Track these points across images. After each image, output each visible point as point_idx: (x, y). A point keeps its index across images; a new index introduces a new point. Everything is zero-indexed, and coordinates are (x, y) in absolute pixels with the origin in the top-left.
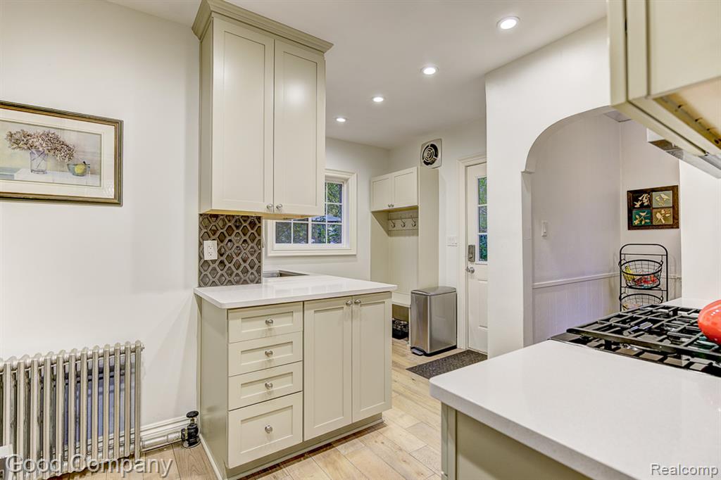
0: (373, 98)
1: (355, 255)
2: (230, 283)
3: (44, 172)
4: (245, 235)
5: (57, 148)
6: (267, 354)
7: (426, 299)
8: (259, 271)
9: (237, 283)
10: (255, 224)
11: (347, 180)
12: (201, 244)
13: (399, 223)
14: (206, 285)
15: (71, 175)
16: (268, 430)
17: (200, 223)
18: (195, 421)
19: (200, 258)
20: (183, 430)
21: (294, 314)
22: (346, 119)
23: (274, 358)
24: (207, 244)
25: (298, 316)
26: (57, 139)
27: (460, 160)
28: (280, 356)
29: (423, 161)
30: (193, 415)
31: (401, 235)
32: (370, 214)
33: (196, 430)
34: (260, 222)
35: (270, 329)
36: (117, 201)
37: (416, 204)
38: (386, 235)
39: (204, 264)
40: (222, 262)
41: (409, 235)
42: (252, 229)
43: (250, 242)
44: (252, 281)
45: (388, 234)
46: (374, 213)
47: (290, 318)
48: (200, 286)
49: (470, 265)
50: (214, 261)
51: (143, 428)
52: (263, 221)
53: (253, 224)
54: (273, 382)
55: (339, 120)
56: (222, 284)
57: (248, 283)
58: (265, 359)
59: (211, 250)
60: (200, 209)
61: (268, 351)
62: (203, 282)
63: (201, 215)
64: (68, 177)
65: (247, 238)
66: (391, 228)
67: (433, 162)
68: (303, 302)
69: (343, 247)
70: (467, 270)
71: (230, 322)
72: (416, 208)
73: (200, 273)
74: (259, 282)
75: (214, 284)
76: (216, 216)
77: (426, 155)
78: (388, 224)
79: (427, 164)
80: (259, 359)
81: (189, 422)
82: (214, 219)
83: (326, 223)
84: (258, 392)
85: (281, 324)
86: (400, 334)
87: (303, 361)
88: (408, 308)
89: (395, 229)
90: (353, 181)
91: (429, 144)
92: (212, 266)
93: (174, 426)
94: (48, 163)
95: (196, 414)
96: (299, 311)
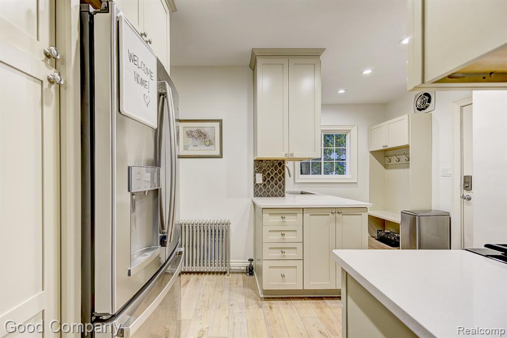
0: (362, 72)
1: (356, 183)
2: (268, 196)
3: (197, 146)
4: (276, 170)
5: (201, 135)
6: (282, 235)
7: (415, 218)
8: (284, 191)
9: (272, 196)
10: (281, 164)
11: (349, 131)
12: (255, 175)
13: (394, 159)
14: (257, 196)
15: (205, 146)
16: (283, 276)
17: (254, 165)
18: (252, 264)
19: (255, 182)
20: (247, 267)
21: (298, 215)
22: (345, 90)
23: (287, 237)
24: (257, 175)
25: (300, 216)
26: (200, 131)
27: (454, 102)
28: (289, 237)
29: (416, 108)
30: (251, 260)
31: (396, 168)
32: (369, 154)
33: (253, 269)
34: (284, 163)
35: (284, 222)
36: (221, 156)
37: (407, 144)
38: (384, 168)
39: (256, 185)
40: (265, 185)
41: (403, 168)
42: (280, 167)
43: (278, 174)
44: (280, 196)
45: (385, 168)
46: (372, 152)
47: (295, 217)
48: (254, 196)
49: (466, 193)
50: (261, 184)
51: (231, 261)
52: (286, 162)
53: (280, 164)
54: (286, 251)
55: (340, 92)
56: (265, 196)
57: (278, 197)
58: (281, 237)
59: (260, 178)
60: (254, 158)
61: (283, 233)
62: (256, 195)
63: (254, 160)
64: (203, 147)
65: (277, 172)
66: (387, 163)
67: (427, 107)
68: (303, 208)
69: (347, 177)
70: (463, 197)
71: (263, 215)
72: (407, 147)
73: (254, 190)
74: (284, 196)
75: (261, 196)
76: (262, 161)
77: (419, 103)
78: (385, 160)
79: (420, 110)
80: (277, 237)
81: (249, 264)
82: (261, 162)
83: (335, 161)
84: (277, 254)
85: (289, 219)
86: (394, 243)
87: (303, 242)
88: (399, 224)
89: (390, 163)
90: (354, 131)
91: (422, 93)
92: (260, 186)
93: (243, 264)
94: (198, 142)
95: (252, 260)
96: (300, 213)
